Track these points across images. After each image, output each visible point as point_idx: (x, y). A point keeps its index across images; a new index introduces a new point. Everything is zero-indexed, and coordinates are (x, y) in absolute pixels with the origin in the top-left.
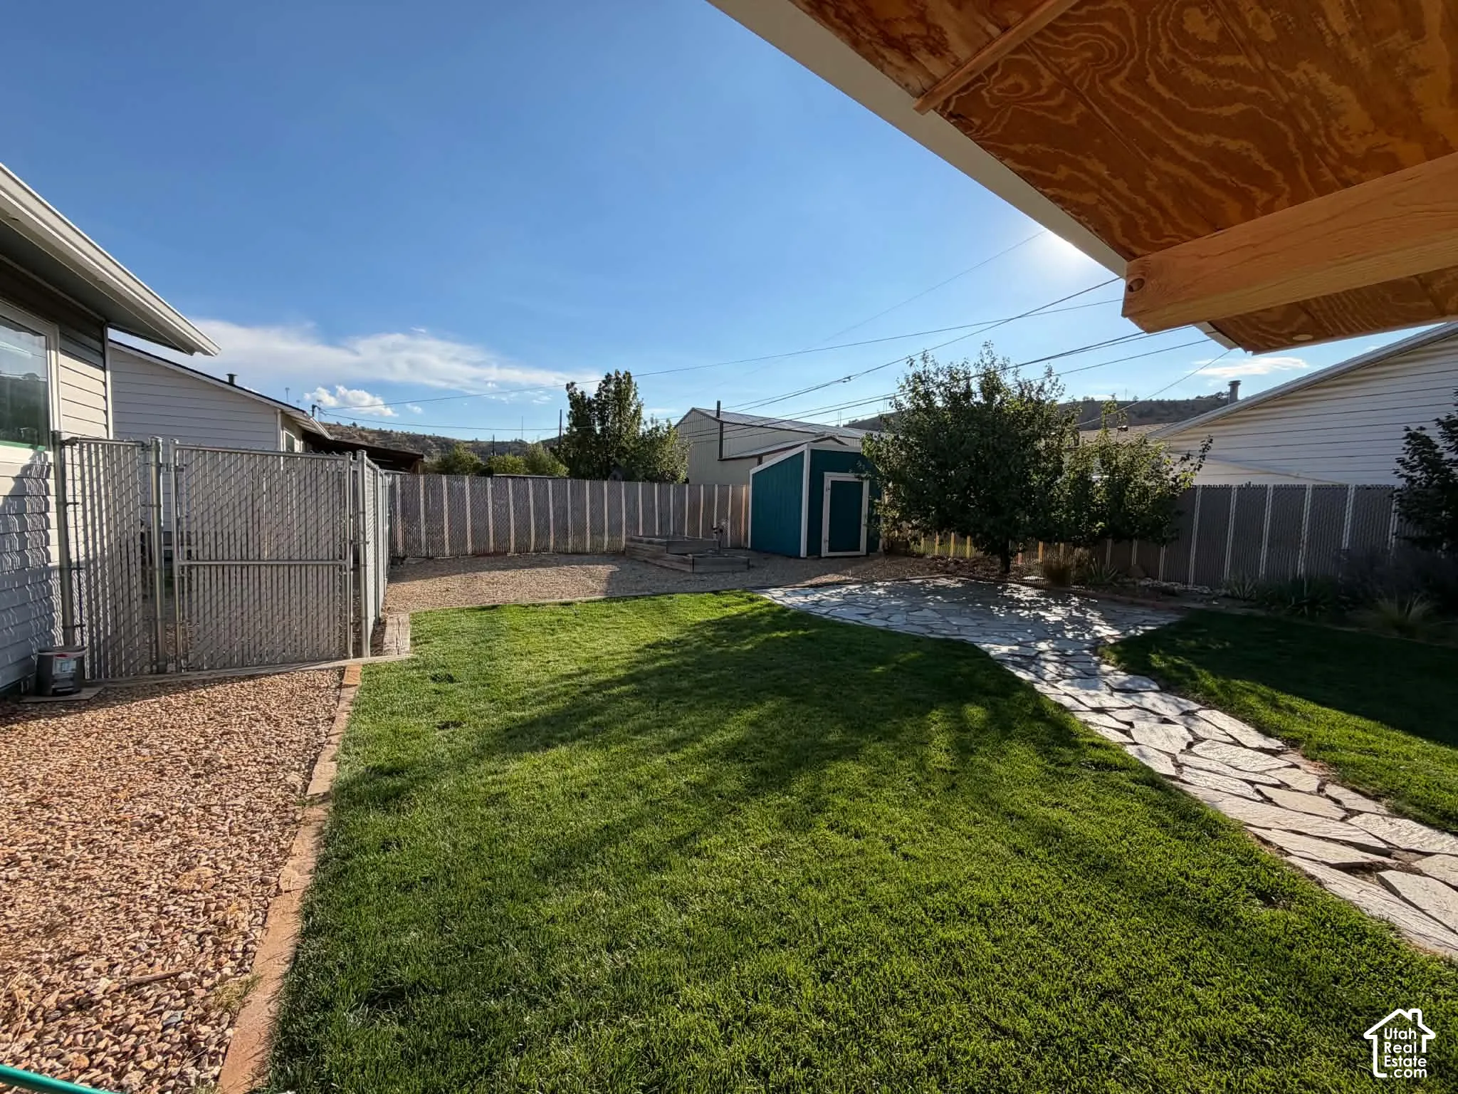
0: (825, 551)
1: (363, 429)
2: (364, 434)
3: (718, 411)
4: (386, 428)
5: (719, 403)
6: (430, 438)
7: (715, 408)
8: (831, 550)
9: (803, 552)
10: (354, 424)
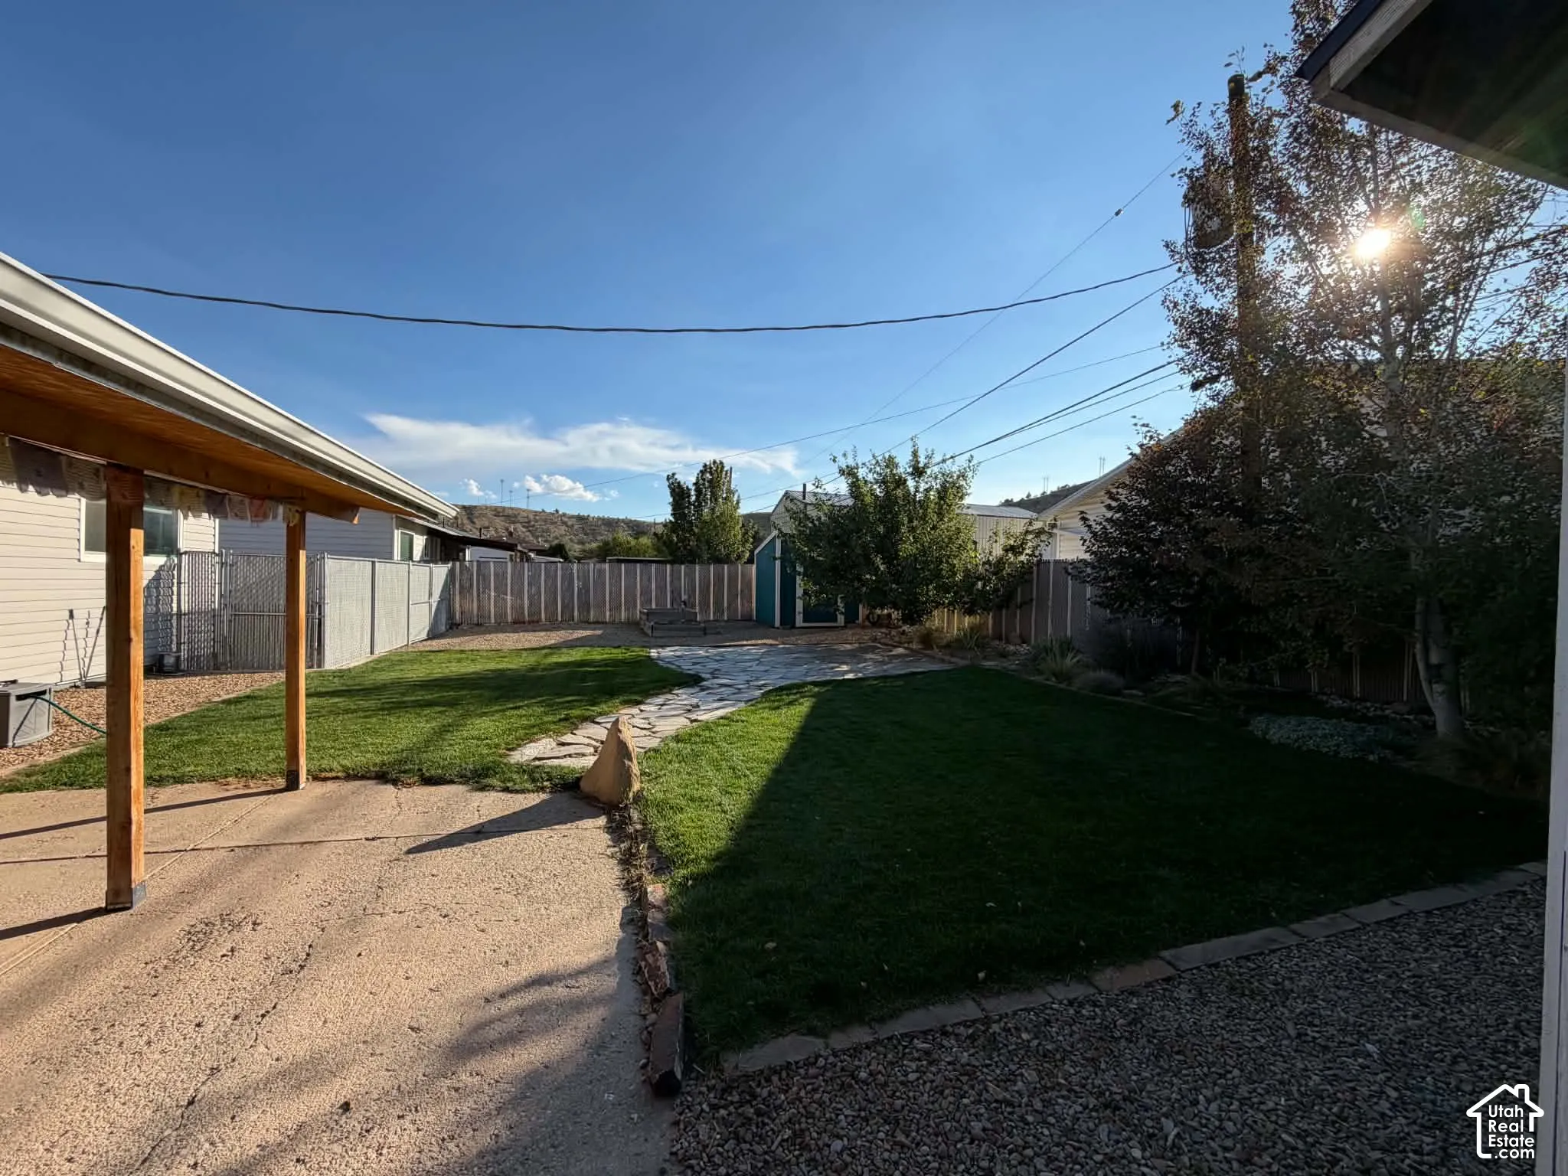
0: (799, 620)
1: (564, 515)
2: (565, 519)
3: (804, 492)
4: (584, 513)
5: (805, 486)
6: (623, 521)
7: (801, 490)
8: (804, 621)
9: (777, 623)
10: (557, 511)
